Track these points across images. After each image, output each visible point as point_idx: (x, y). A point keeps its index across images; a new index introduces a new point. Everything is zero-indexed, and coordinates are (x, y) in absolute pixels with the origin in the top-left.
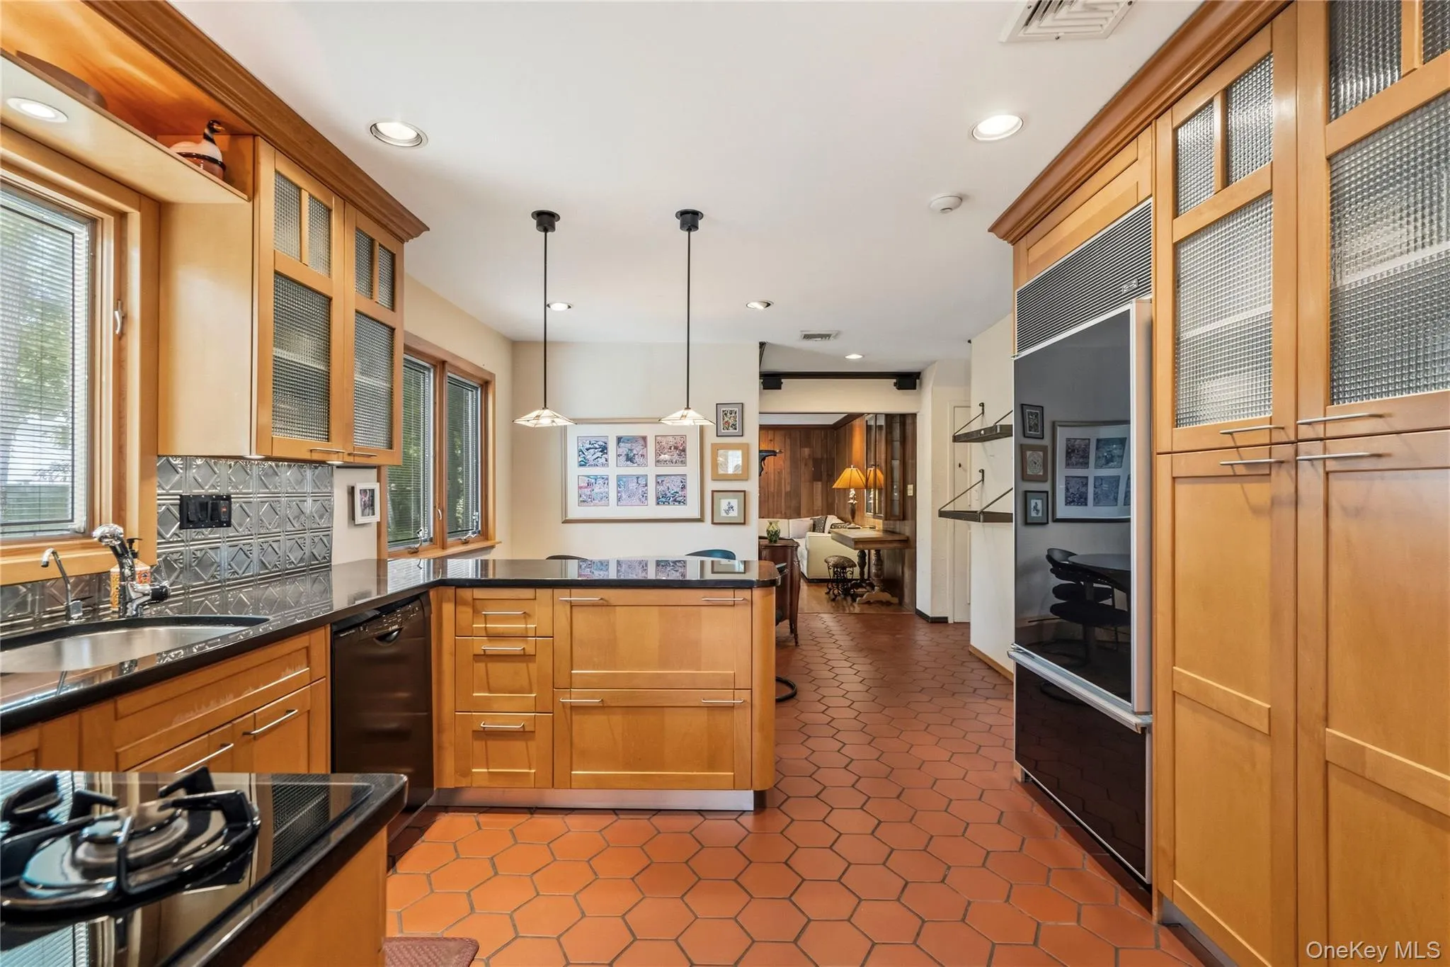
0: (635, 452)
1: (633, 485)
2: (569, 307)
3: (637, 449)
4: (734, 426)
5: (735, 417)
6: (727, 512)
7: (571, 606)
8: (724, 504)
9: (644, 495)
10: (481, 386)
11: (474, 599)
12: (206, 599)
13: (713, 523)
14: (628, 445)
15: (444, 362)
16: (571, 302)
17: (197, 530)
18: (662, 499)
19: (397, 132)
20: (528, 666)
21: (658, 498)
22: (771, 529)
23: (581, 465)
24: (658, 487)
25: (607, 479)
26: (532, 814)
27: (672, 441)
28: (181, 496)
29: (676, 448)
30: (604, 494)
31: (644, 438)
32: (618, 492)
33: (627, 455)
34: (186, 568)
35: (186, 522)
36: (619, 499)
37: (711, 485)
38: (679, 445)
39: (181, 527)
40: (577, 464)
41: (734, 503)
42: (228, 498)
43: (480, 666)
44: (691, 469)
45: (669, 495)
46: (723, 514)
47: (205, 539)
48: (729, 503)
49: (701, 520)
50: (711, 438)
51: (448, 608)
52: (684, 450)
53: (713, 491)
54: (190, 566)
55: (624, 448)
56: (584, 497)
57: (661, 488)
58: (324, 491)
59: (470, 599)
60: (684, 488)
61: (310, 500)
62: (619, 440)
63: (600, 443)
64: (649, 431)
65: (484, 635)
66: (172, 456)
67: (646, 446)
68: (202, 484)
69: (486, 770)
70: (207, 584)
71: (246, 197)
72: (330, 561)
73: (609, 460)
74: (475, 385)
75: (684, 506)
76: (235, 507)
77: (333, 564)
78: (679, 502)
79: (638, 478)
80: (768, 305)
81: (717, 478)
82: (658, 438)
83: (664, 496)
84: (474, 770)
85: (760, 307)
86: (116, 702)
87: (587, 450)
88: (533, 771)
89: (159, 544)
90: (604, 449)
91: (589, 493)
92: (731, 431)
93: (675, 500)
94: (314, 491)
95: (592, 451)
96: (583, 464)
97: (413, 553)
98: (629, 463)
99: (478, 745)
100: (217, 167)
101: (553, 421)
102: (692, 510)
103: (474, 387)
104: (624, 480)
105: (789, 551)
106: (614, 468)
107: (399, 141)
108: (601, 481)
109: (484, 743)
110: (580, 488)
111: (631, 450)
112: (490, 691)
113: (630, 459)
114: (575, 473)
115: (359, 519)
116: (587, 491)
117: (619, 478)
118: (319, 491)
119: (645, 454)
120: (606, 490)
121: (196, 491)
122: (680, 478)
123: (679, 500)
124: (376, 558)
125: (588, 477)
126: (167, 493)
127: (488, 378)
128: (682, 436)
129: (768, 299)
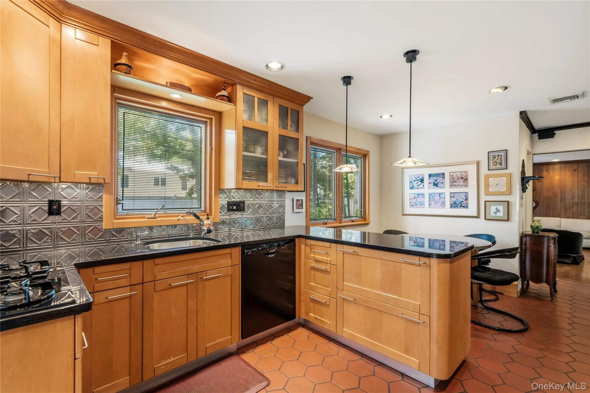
0: (438, 181)
1: (437, 198)
2: (391, 116)
3: (440, 179)
4: (501, 164)
5: (501, 159)
6: (495, 213)
7: (343, 253)
8: (493, 208)
9: (444, 203)
10: (363, 156)
11: (311, 244)
12: (236, 234)
13: (485, 219)
14: (435, 178)
15: (340, 149)
16: (391, 114)
17: (233, 212)
18: (454, 205)
19: (275, 66)
20: (328, 276)
21: (451, 205)
22: (533, 225)
23: (411, 188)
24: (451, 199)
25: (424, 195)
26: (329, 341)
27: (459, 175)
28: (228, 201)
29: (462, 178)
30: (423, 202)
31: (443, 174)
32: (429, 201)
33: (434, 183)
34: (230, 224)
35: (229, 210)
36: (430, 205)
37: (484, 198)
38: (464, 176)
39: (228, 211)
40: (409, 188)
41: (501, 208)
42: (244, 202)
43: (312, 272)
44: (471, 190)
45: (458, 203)
46: (492, 214)
47: (237, 215)
48: (497, 208)
49: (478, 217)
50: (484, 170)
51: (303, 246)
52: (467, 179)
53: (485, 201)
54: (231, 223)
55: (433, 180)
56: (412, 204)
57: (453, 199)
58: (281, 200)
59: (310, 245)
60: (466, 199)
61: (275, 203)
62: (430, 175)
63: (421, 178)
64: (447, 171)
65: (314, 260)
66: (225, 189)
67: (444, 178)
68: (235, 197)
69: (314, 316)
70: (236, 229)
71: (233, 104)
72: (284, 225)
73: (425, 186)
74: (360, 156)
75: (467, 209)
76: (246, 205)
77: (285, 226)
78: (464, 207)
79: (440, 194)
80: (506, 88)
81: (488, 193)
82: (451, 173)
83: (455, 203)
84: (310, 314)
85: (501, 91)
86: (155, 260)
87: (414, 181)
88: (329, 322)
89: (220, 216)
90: (422, 181)
91: (415, 202)
92: (499, 166)
93: (461, 206)
94: (277, 200)
95: (416, 182)
96: (412, 188)
97: (324, 224)
98: (435, 187)
99: (312, 304)
100: (225, 98)
101: (352, 169)
102: (472, 210)
103: (360, 157)
104: (433, 195)
105: (546, 240)
106: (427, 189)
107: (276, 69)
108: (421, 196)
109: (313, 304)
110: (410, 199)
111: (436, 180)
112: (315, 283)
113: (436, 185)
114: (408, 193)
115: (295, 210)
116: (414, 201)
117: (430, 195)
118: (279, 200)
119: (444, 182)
120: (423, 200)
121: (233, 200)
122: (464, 194)
123: (464, 205)
124: (305, 225)
125: (414, 194)
126: (223, 201)
127: (365, 153)
128: (465, 172)
129: (505, 85)
